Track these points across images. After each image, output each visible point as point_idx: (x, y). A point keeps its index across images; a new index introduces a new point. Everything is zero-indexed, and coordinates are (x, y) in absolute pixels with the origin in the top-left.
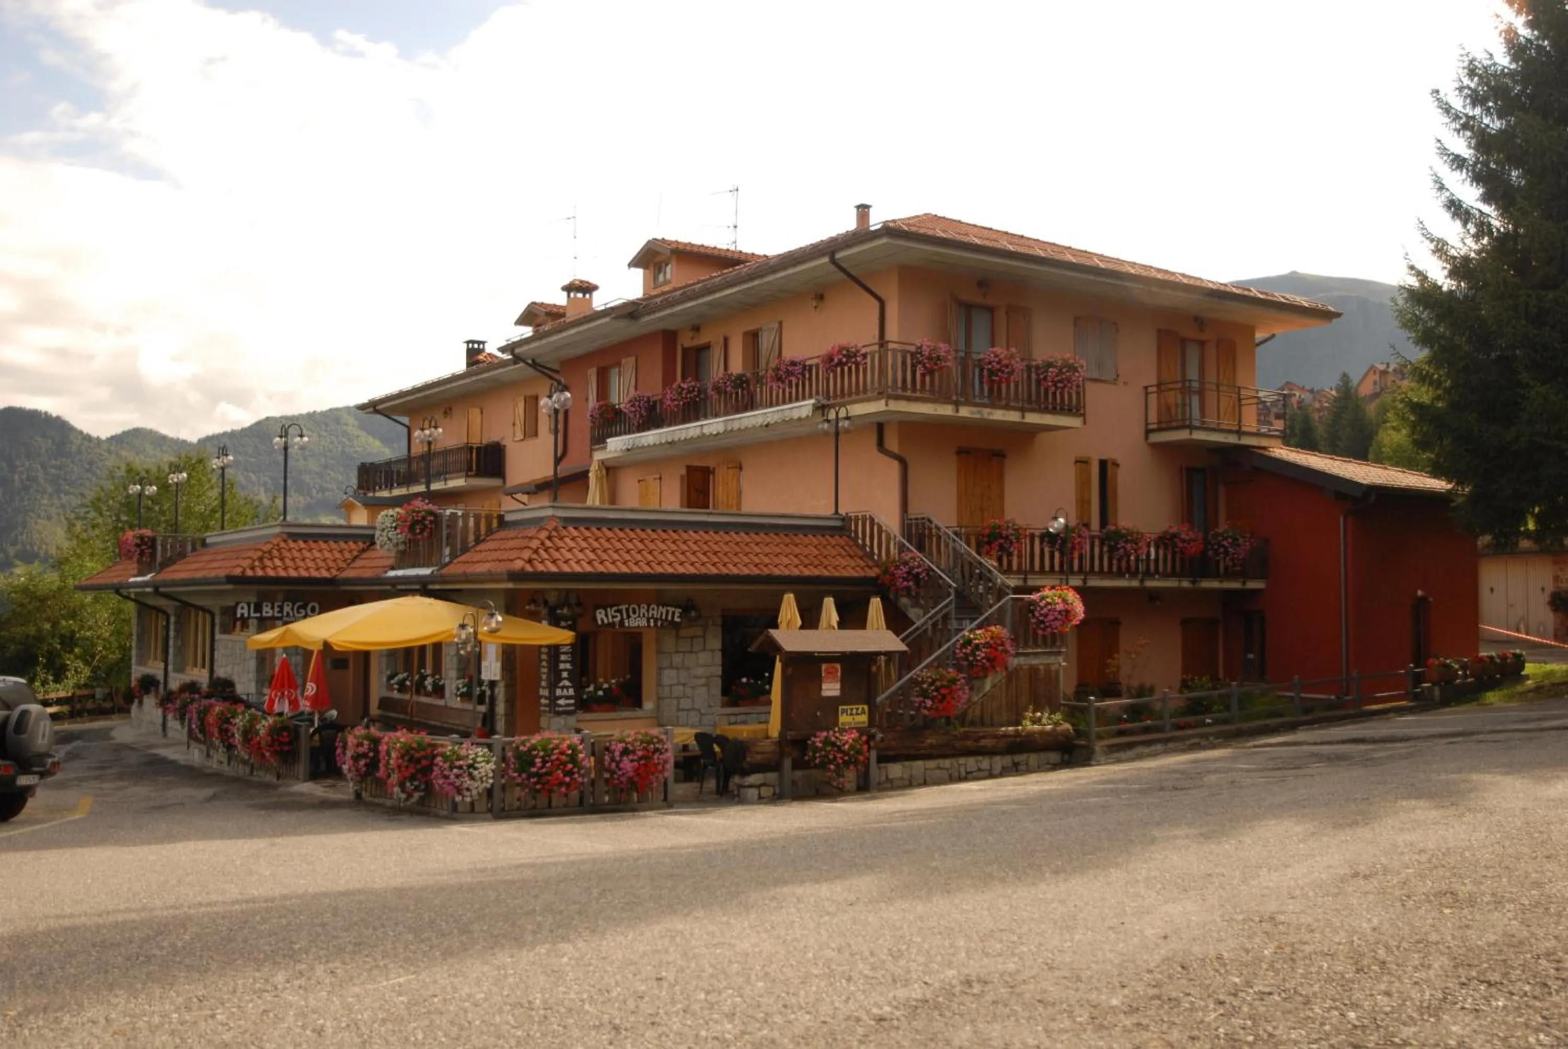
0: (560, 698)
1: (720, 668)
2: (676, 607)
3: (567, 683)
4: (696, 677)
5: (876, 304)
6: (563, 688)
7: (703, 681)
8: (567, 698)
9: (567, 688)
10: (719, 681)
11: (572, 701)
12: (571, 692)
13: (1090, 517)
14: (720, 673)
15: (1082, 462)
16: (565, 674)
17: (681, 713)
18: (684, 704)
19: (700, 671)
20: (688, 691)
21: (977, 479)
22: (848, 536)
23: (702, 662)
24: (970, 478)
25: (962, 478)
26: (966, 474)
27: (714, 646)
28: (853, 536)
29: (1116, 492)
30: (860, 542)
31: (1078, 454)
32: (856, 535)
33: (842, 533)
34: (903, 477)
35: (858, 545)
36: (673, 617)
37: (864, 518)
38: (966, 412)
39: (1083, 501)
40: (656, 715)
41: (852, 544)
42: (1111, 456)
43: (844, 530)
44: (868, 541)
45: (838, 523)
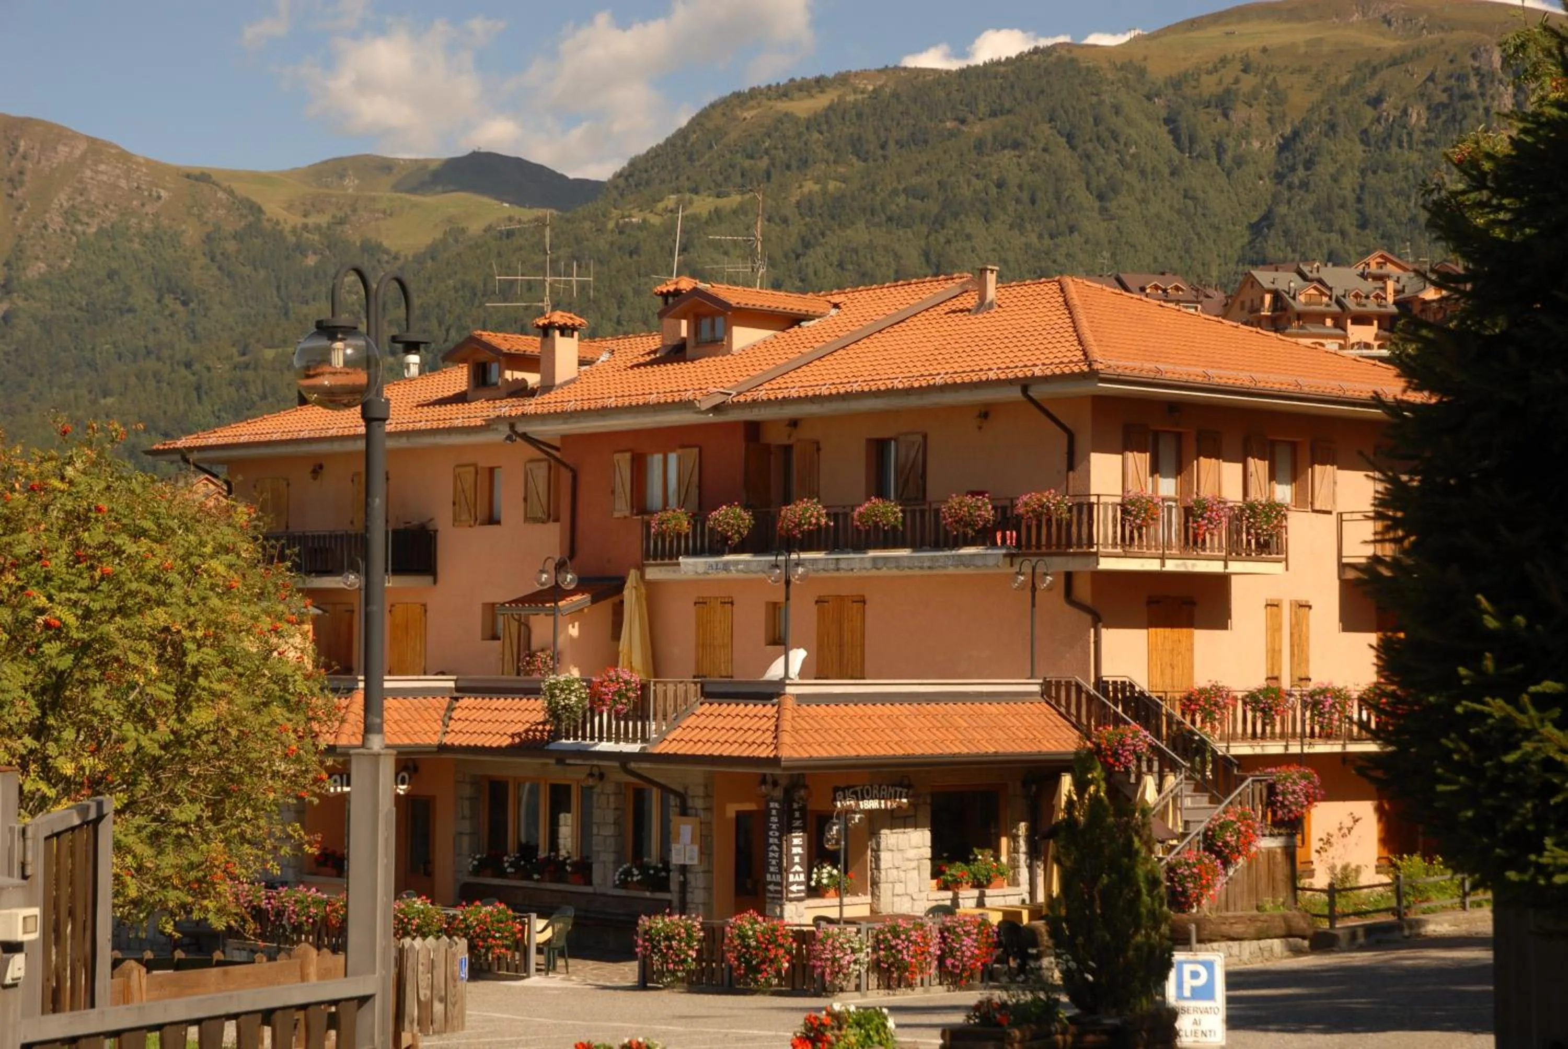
0: (793, 883)
1: (929, 850)
2: (902, 787)
3: (798, 868)
4: (908, 860)
5: (1064, 437)
6: (795, 873)
7: (914, 864)
8: (799, 883)
9: (799, 873)
10: (928, 863)
11: (803, 887)
12: (802, 877)
13: (1280, 670)
14: (929, 855)
15: (1272, 605)
16: (797, 859)
17: (896, 899)
18: (899, 889)
19: (912, 853)
20: (902, 874)
21: (1167, 631)
22: (1047, 703)
23: (913, 843)
24: (1160, 631)
25: (1152, 630)
26: (1156, 626)
27: (923, 827)
28: (1053, 703)
29: (1307, 638)
30: (1063, 710)
31: (1269, 597)
32: (1058, 702)
33: (1039, 698)
34: (1097, 635)
35: (1060, 714)
36: (900, 798)
37: (1068, 684)
38: (1171, 566)
39: (1274, 650)
40: (869, 901)
41: (1054, 711)
42: (1302, 597)
43: (1042, 696)
44: (1073, 710)
45: (1037, 688)
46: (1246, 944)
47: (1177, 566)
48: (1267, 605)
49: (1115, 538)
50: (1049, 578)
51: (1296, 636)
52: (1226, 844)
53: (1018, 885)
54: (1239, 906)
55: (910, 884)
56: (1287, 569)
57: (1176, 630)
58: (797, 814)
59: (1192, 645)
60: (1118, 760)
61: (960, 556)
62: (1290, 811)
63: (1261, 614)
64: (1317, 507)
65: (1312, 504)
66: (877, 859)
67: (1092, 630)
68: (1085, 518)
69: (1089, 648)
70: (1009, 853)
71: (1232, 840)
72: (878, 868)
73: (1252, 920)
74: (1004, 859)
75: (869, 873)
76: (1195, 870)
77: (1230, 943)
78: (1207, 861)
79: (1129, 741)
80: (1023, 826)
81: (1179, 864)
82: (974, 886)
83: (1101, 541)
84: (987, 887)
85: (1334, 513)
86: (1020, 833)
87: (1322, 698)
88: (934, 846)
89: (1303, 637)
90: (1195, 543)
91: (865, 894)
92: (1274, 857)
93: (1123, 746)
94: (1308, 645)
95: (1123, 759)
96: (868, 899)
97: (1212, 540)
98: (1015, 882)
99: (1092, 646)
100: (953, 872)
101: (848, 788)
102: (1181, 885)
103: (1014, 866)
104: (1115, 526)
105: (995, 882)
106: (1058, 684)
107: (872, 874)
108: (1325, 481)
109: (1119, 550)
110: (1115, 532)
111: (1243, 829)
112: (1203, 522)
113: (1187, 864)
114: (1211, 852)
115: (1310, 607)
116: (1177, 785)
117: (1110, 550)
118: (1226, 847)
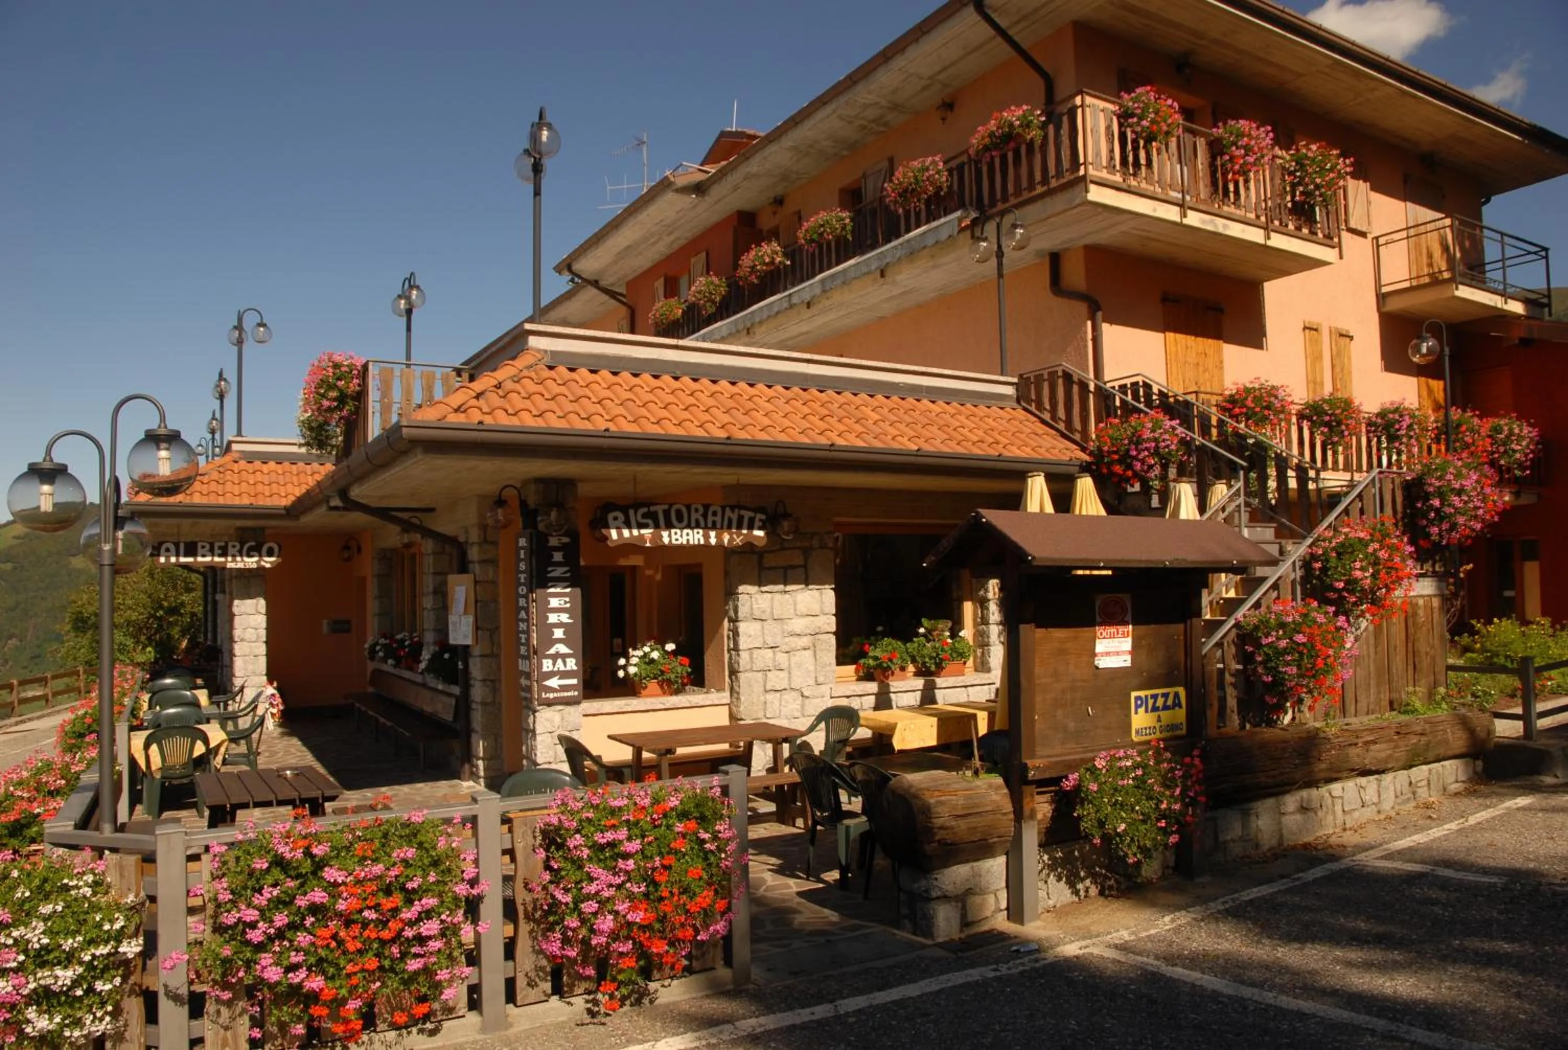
0: (551, 675)
2: (756, 510)
3: (562, 649)
4: (793, 635)
5: (1039, 82)
6: (555, 657)
7: (805, 641)
8: (564, 675)
9: (564, 657)
10: (832, 640)
11: (574, 681)
12: (572, 664)
14: (833, 628)
15: (1311, 329)
16: (559, 633)
17: (770, 697)
18: (776, 680)
19: (798, 625)
20: (782, 658)
21: (1190, 340)
22: (1025, 409)
23: (802, 608)
24: (1180, 337)
25: (1171, 336)
26: (1176, 331)
27: (821, 582)
28: (1033, 408)
29: (1350, 373)
30: (1047, 416)
31: (1307, 320)
32: (1040, 407)
33: (1015, 405)
34: (1095, 328)
35: (1043, 422)
36: (751, 527)
37: (1053, 376)
38: (1194, 219)
39: (1315, 383)
40: (727, 701)
41: (1033, 419)
42: (1344, 326)
43: (1018, 402)
44: (1061, 413)
45: (1010, 391)
46: (1388, 778)
47: (1204, 222)
48: (1305, 328)
49: (1112, 158)
50: (1020, 231)
51: (1338, 369)
52: (1351, 584)
53: (989, 670)
54: (1363, 704)
55: (796, 672)
56: (1341, 257)
57: (1200, 339)
58: (558, 557)
59: (1221, 362)
60: (1130, 467)
61: (908, 241)
62: (1453, 527)
63: (1299, 337)
64: (1352, 225)
65: (1346, 221)
66: (735, 633)
67: (1089, 323)
68: (1065, 131)
69: (1086, 346)
70: (975, 625)
71: (1363, 575)
72: (736, 649)
73: (1401, 732)
74: (967, 633)
75: (727, 656)
76: (1300, 638)
77: (1363, 781)
78: (1321, 619)
79: (1147, 434)
80: (993, 585)
81: (1263, 626)
82: (918, 674)
83: (1090, 159)
84: (937, 673)
85: (1370, 236)
86: (990, 595)
87: (1397, 417)
88: (841, 613)
89: (1346, 372)
90: (1226, 193)
91: (720, 689)
92: (1415, 614)
93: (1138, 443)
94: (1351, 381)
95: (1138, 466)
96: (725, 697)
97: (1247, 189)
98: (983, 666)
99: (1090, 344)
100: (878, 653)
101: (636, 506)
102: (1269, 670)
103: (982, 641)
104: (1110, 141)
105: (949, 667)
106: (1039, 379)
107: (730, 658)
108: (1359, 197)
109: (1118, 178)
110: (1112, 151)
111: (1383, 554)
112: (1237, 153)
113: (1282, 625)
114: (1324, 601)
115: (1351, 338)
116: (1231, 499)
117: (1104, 174)
118: (1352, 592)
